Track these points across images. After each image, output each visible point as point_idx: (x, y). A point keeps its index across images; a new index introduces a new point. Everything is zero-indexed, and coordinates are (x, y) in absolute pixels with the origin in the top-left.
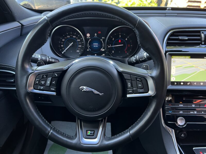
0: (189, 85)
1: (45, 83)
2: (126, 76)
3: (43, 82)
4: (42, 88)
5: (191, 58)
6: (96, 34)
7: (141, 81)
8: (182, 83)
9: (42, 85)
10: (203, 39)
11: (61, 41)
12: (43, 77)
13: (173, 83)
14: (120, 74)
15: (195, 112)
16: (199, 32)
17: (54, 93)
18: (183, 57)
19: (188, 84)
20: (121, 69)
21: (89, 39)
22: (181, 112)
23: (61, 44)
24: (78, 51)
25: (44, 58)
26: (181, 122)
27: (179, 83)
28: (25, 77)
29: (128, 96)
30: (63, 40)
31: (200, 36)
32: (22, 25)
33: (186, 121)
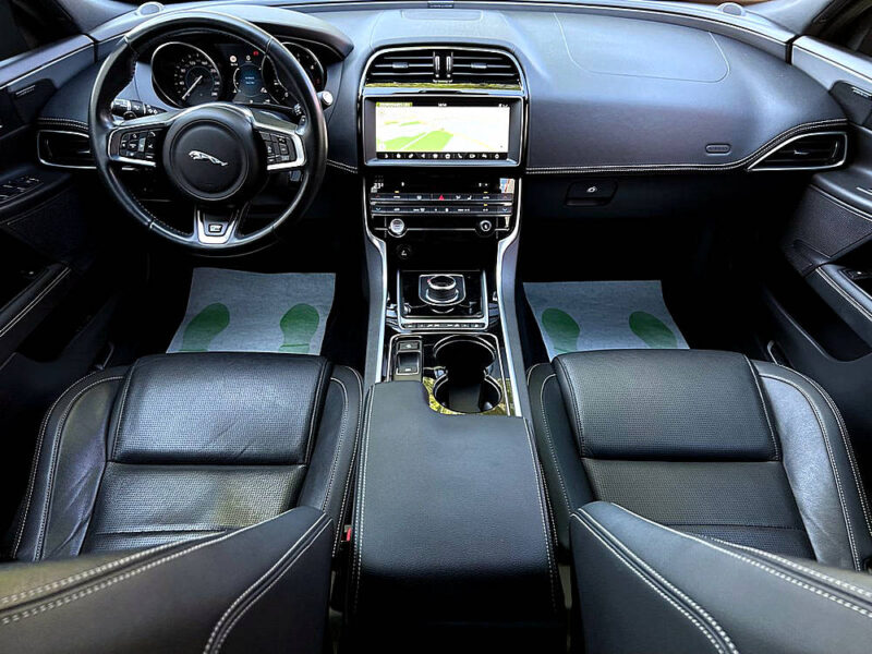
0: (413, 158)
1: (137, 147)
2: (265, 136)
3: (133, 146)
4: (132, 154)
5: (414, 105)
6: (248, 58)
7: (285, 143)
8: (399, 156)
9: (131, 150)
10: (438, 68)
11: (179, 73)
12: (132, 137)
13: (381, 156)
14: (255, 132)
15: (423, 210)
16: (429, 53)
17: (152, 164)
18: (398, 104)
19: (411, 156)
20: (257, 124)
21: (236, 67)
22: (397, 210)
23: (178, 80)
24: (215, 94)
25: (137, 107)
26: (398, 229)
27: (392, 156)
28: (104, 136)
29: (270, 168)
30: (183, 71)
31: (431, 61)
32: (96, 42)
33: (406, 226)
